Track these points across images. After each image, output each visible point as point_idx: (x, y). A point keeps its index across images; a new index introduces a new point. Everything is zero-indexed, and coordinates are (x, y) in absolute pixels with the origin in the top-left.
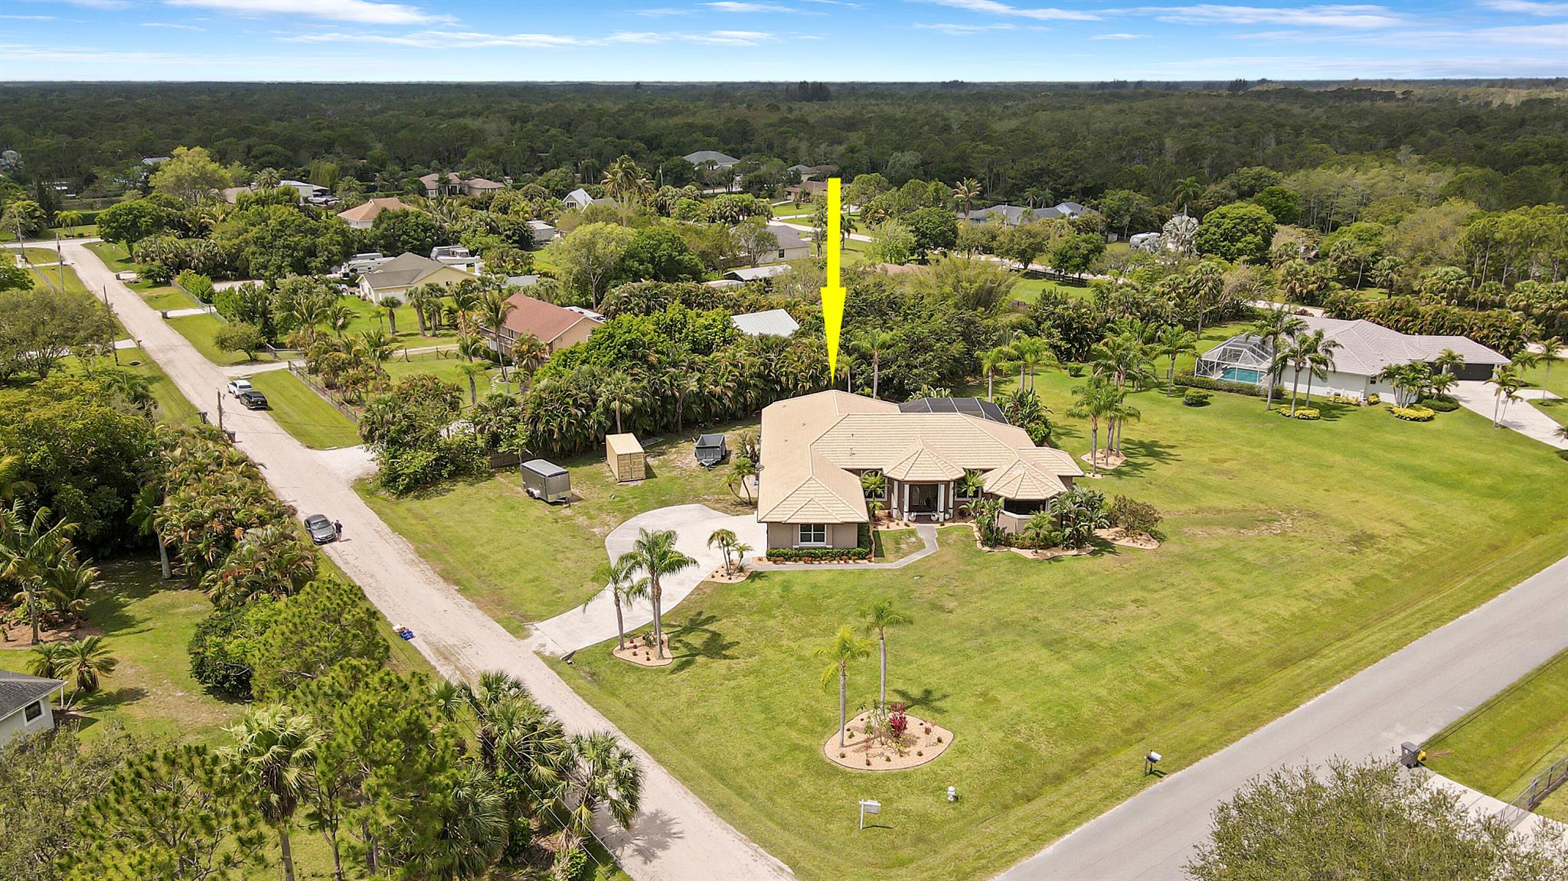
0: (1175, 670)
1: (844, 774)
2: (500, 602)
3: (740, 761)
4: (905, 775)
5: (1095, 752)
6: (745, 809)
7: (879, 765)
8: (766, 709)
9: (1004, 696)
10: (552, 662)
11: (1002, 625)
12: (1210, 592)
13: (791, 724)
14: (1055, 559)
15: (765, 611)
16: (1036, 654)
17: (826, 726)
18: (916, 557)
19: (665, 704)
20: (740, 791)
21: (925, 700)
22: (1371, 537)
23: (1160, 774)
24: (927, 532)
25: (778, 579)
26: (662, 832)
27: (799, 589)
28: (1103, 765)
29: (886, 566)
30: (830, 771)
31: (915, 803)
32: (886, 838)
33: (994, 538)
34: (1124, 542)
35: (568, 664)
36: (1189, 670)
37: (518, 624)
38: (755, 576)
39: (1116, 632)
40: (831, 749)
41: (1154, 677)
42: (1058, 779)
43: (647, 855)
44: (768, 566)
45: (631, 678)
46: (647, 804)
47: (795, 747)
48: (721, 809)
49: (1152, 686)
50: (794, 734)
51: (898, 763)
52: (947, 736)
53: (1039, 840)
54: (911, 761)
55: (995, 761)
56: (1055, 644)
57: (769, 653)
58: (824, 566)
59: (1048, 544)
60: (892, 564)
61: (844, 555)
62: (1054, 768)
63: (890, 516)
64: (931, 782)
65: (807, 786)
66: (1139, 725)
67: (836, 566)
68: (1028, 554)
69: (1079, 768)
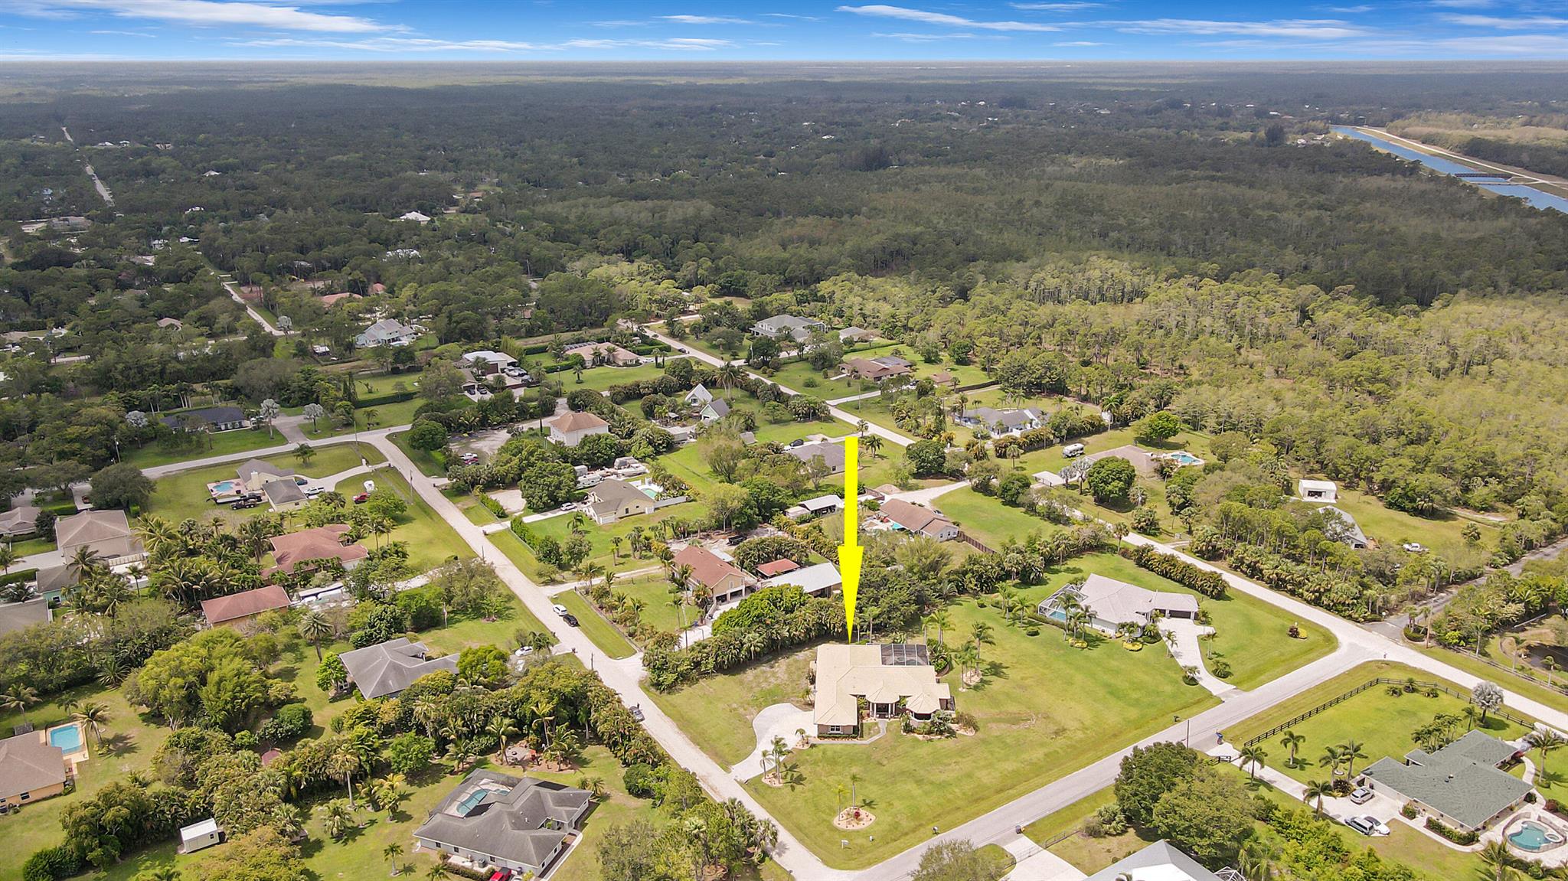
0: (959, 794)
1: (839, 831)
2: (716, 754)
3: (807, 825)
4: (858, 831)
5: (921, 825)
6: (808, 841)
7: (850, 827)
8: (816, 806)
9: (896, 803)
10: (740, 783)
11: (903, 773)
12: (986, 759)
13: (824, 812)
14: (931, 740)
15: (816, 763)
16: (910, 786)
17: (834, 812)
18: (876, 737)
19: (781, 803)
20: (806, 835)
21: (869, 804)
22: (1065, 730)
23: (937, 833)
24: (883, 723)
25: (821, 747)
26: (783, 849)
27: (829, 753)
28: (922, 829)
29: (864, 742)
30: (836, 829)
31: (860, 841)
33: (908, 729)
34: (961, 732)
35: (747, 785)
36: (964, 794)
37: (726, 765)
38: (813, 746)
39: (943, 777)
40: (835, 821)
41: (950, 796)
42: (907, 834)
43: (780, 855)
44: (818, 741)
45: (769, 792)
46: (780, 838)
47: (824, 820)
48: (801, 841)
49: (949, 801)
50: (824, 816)
51: (857, 827)
52: (873, 818)
53: (894, 854)
54: (860, 827)
55: (888, 827)
56: (919, 782)
57: (817, 782)
58: (839, 741)
59: (930, 733)
60: (866, 741)
61: (848, 737)
62: (906, 830)
63: (868, 715)
64: (864, 834)
65: (827, 834)
66: (939, 815)
67: (845, 741)
68: (920, 737)
69: (914, 831)
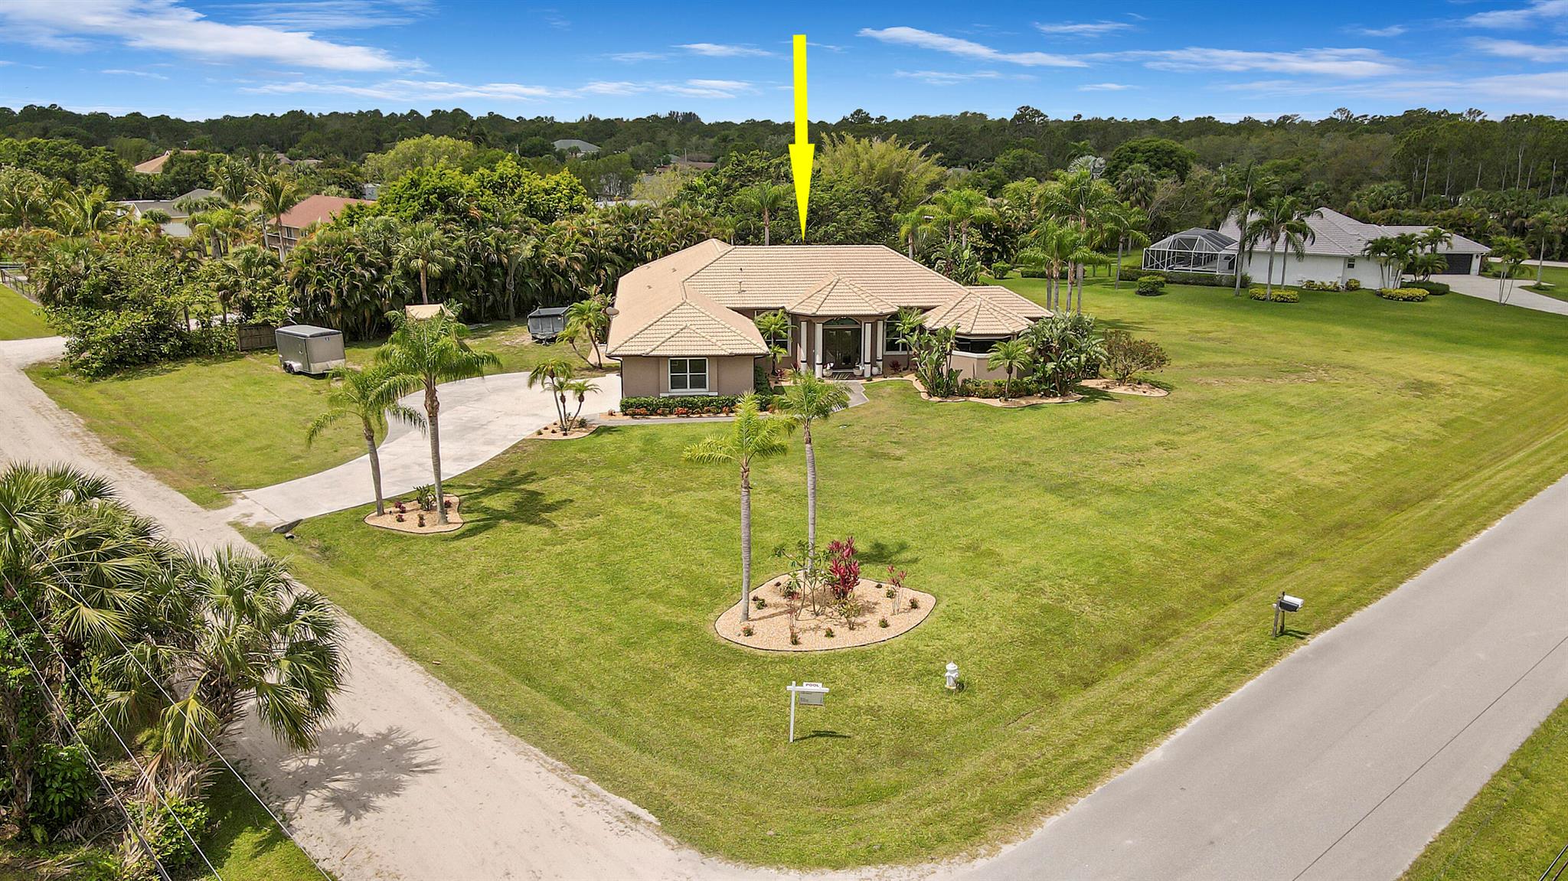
0: (1250, 515)
1: (753, 659)
2: (199, 475)
3: (564, 649)
4: (862, 655)
5: (1172, 615)
6: (567, 721)
7: (814, 642)
9: (1008, 550)
10: (255, 534)
12: (1257, 434)
14: (1033, 406)
15: (617, 466)
19: (440, 579)
22: (1431, 384)
23: (1298, 635)
24: (849, 388)
25: (637, 433)
26: (392, 763)
30: (730, 656)
31: (888, 696)
32: (839, 754)
33: (945, 386)
34: (1120, 390)
35: (285, 538)
36: (1269, 514)
37: (215, 493)
38: (603, 431)
40: (728, 625)
42: (1126, 653)
43: (351, 805)
44: (623, 420)
45: (388, 549)
47: (665, 626)
49: (1224, 532)
50: (661, 608)
51: (845, 639)
52: (926, 601)
53: (1132, 740)
54: (869, 633)
57: (622, 511)
58: (706, 419)
59: (1019, 389)
67: (724, 418)
